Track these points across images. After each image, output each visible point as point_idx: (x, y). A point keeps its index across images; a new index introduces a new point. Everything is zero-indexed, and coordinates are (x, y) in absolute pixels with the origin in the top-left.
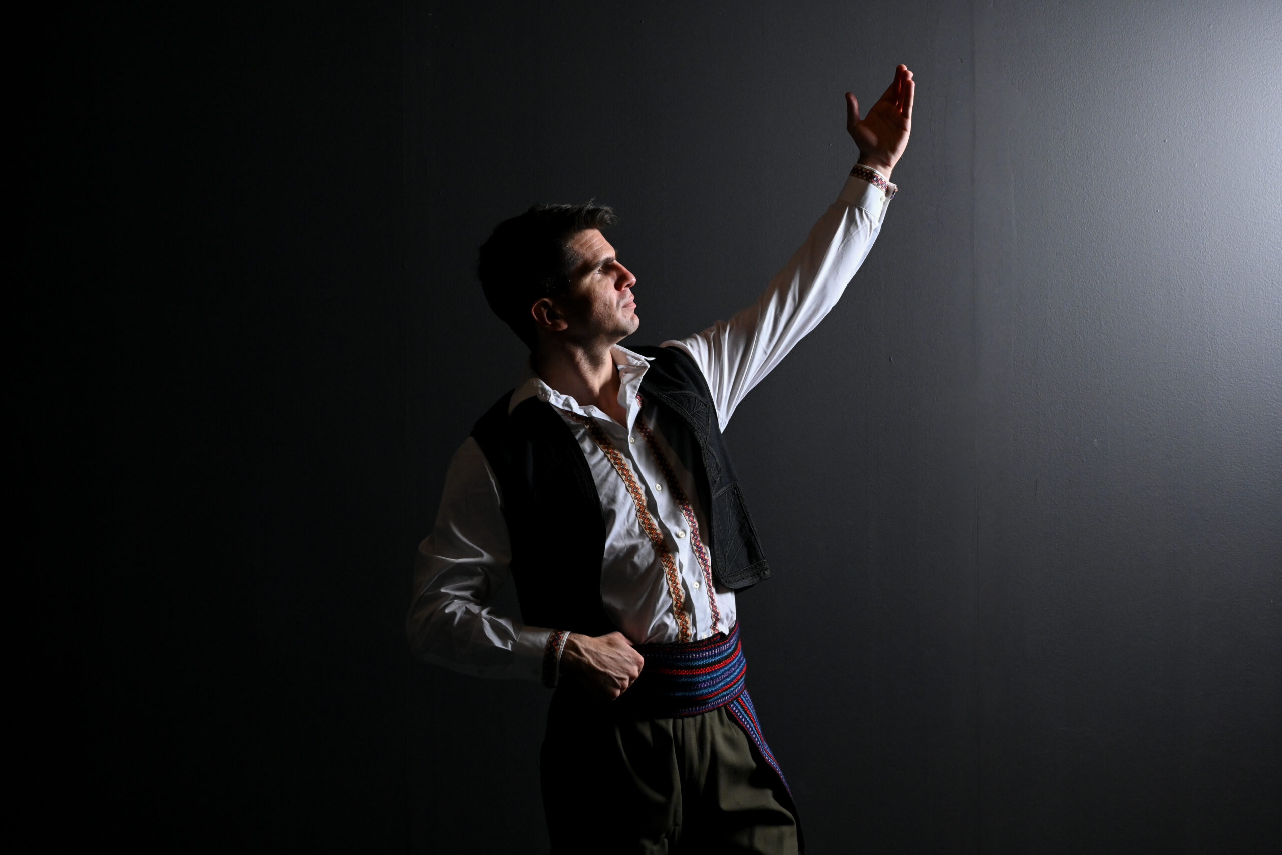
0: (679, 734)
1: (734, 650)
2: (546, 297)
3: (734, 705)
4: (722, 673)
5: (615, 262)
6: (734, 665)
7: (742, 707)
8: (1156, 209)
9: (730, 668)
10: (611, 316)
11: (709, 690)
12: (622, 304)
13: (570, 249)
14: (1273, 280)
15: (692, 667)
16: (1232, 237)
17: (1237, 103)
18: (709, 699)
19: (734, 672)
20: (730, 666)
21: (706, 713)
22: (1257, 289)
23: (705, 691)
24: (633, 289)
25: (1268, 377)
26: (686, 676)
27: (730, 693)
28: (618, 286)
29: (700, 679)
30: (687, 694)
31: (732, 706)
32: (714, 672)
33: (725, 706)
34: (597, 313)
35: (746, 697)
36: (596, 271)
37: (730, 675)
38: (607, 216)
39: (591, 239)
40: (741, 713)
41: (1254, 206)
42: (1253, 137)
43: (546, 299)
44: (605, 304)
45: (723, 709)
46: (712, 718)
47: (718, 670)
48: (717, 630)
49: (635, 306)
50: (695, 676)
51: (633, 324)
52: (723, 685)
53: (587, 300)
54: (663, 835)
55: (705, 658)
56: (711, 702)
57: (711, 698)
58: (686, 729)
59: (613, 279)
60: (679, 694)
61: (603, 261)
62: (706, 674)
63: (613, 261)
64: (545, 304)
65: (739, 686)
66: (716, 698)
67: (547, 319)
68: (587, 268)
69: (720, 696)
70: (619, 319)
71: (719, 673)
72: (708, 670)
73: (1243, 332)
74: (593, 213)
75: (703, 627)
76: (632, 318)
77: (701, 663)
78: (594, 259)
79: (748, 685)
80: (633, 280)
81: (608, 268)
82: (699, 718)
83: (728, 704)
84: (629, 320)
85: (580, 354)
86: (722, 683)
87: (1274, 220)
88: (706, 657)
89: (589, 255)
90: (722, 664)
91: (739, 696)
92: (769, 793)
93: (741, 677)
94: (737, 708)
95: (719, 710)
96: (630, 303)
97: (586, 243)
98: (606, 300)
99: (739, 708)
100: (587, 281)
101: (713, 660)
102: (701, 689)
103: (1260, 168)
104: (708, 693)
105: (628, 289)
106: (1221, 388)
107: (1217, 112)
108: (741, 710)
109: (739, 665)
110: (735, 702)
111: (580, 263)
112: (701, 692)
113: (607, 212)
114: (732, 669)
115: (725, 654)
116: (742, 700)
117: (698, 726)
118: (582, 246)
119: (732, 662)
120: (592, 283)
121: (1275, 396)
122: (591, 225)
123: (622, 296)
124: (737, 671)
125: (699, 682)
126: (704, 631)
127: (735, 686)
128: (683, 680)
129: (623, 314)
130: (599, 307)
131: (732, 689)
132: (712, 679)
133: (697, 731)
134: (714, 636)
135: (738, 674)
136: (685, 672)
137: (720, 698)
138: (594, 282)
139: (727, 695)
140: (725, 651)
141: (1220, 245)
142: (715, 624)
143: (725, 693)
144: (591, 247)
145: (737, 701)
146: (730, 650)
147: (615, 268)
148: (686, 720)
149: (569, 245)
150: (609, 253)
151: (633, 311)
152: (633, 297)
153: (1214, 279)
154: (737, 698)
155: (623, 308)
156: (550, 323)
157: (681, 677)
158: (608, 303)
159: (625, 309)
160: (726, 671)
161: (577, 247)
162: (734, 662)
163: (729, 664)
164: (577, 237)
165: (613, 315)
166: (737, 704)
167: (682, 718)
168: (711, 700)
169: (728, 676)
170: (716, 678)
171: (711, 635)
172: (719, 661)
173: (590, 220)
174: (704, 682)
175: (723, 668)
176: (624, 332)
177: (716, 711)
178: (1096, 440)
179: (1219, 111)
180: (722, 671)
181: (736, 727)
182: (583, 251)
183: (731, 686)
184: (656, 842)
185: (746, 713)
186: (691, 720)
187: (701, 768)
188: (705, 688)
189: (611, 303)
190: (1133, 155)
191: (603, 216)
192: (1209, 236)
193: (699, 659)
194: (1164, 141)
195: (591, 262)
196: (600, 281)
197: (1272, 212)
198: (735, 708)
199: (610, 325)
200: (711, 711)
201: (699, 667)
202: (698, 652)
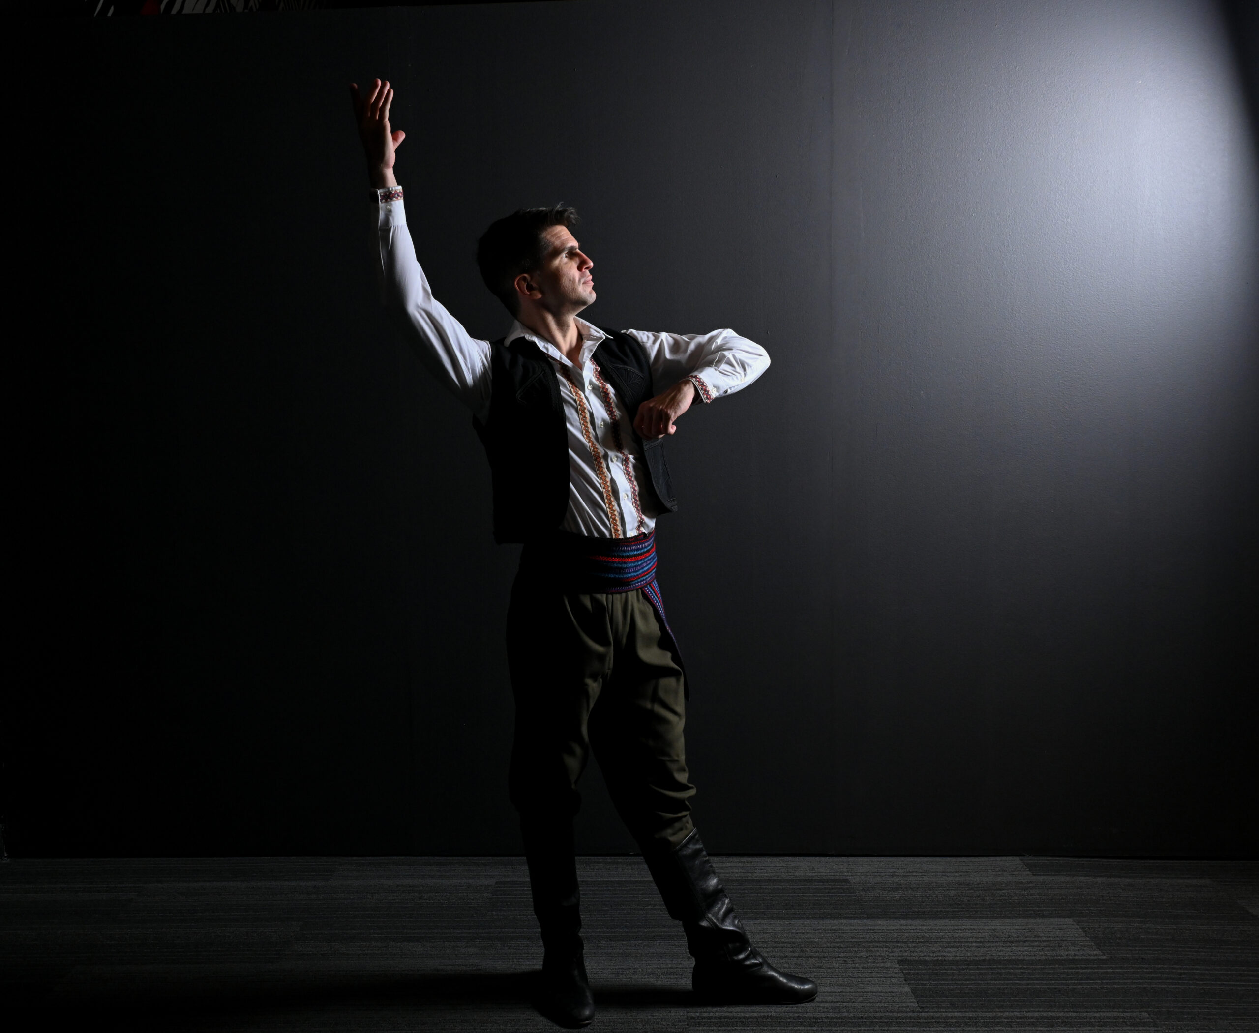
0: (610, 606)
1: (652, 548)
2: (525, 273)
3: (648, 588)
4: (642, 564)
5: (578, 250)
6: (650, 559)
7: (653, 590)
8: (971, 213)
9: (648, 560)
10: (574, 290)
11: (633, 574)
12: (582, 281)
13: (543, 238)
14: (1059, 268)
15: (623, 557)
16: (1029, 234)
17: (1035, 129)
18: (632, 581)
19: (650, 564)
20: (648, 559)
21: (629, 591)
22: (1047, 274)
23: (630, 575)
24: (592, 272)
25: (1053, 342)
26: (618, 563)
27: (646, 579)
28: (580, 268)
29: (628, 565)
30: (617, 576)
31: (646, 588)
32: (637, 561)
33: (641, 588)
34: (563, 286)
35: (655, 584)
36: (564, 255)
37: (647, 565)
38: (572, 216)
39: (559, 232)
40: (652, 595)
41: (1046, 210)
42: (1047, 155)
43: (526, 275)
44: (570, 280)
45: (640, 590)
46: (632, 596)
47: (641, 560)
48: (641, 531)
49: (593, 284)
50: (624, 563)
51: (591, 297)
52: (642, 573)
53: (556, 277)
54: (600, 676)
55: (632, 551)
56: (633, 584)
57: (633, 581)
58: (615, 601)
59: (576, 262)
60: (612, 576)
61: (569, 248)
62: (632, 562)
63: (576, 249)
64: (525, 279)
65: (651, 575)
66: (636, 581)
67: (526, 290)
68: (557, 252)
69: (639, 580)
70: (580, 292)
71: (640, 563)
72: (633, 559)
73: (1035, 308)
74: (561, 213)
75: (631, 527)
76: (591, 293)
77: (629, 554)
78: (561, 246)
79: (658, 576)
80: (591, 264)
81: (572, 254)
82: (624, 595)
83: (643, 587)
84: (587, 292)
85: (551, 320)
86: (642, 571)
87: (1061, 220)
88: (634, 550)
89: (557, 243)
90: (643, 557)
91: (651, 582)
92: (669, 655)
93: (654, 569)
94: (649, 591)
95: (637, 590)
96: (589, 281)
97: (555, 234)
98: (570, 277)
99: (651, 590)
100: (557, 262)
101: (637, 553)
102: (628, 573)
103: (1052, 180)
104: (631, 576)
105: (587, 271)
106: (1018, 351)
107: (1019, 136)
108: (653, 592)
109: (653, 559)
110: (648, 586)
111: (551, 249)
112: (628, 575)
113: (572, 213)
114: (649, 562)
115: (646, 549)
116: (653, 585)
117: (623, 600)
118: (553, 236)
119: (649, 556)
120: (560, 264)
121: (1059, 357)
122: (560, 222)
123: (582, 276)
124: (652, 564)
125: (626, 568)
126: (632, 530)
127: (649, 575)
128: (616, 565)
129: (584, 288)
130: (565, 282)
131: (647, 576)
132: (635, 566)
133: (622, 604)
134: (639, 535)
135: (652, 566)
136: (616, 560)
137: (639, 582)
138: (562, 264)
139: (644, 580)
140: (646, 547)
141: (1020, 241)
142: (639, 526)
143: (642, 578)
144: (559, 237)
145: (650, 586)
146: (649, 547)
147: (577, 255)
148: (615, 596)
149: (543, 235)
150: (573, 243)
151: (591, 287)
152: (591, 277)
153: (1014, 268)
154: (650, 584)
155: (584, 285)
156: (529, 293)
157: (614, 563)
158: (572, 279)
159: (585, 285)
160: (645, 562)
161: (549, 237)
162: (650, 557)
163: (647, 557)
164: (549, 230)
165: (576, 289)
166: (650, 588)
167: (612, 594)
168: (633, 582)
169: (646, 566)
170: (639, 565)
171: (636, 535)
172: (641, 554)
173: (559, 219)
174: (630, 568)
175: (643, 559)
176: (584, 303)
177: (635, 591)
178: (922, 392)
179: (1021, 136)
180: (642, 561)
181: (648, 604)
182: (553, 240)
183: (647, 574)
184: (595, 681)
185: (656, 595)
186: (618, 596)
187: (623, 630)
188: (630, 573)
189: (574, 279)
190: (954, 171)
191: (569, 217)
192: (1012, 234)
193: (628, 551)
194: (979, 160)
195: (559, 248)
196: (566, 263)
197: (1060, 215)
198: (648, 590)
199: (573, 296)
200: (632, 591)
201: (628, 556)
202: (628, 546)
